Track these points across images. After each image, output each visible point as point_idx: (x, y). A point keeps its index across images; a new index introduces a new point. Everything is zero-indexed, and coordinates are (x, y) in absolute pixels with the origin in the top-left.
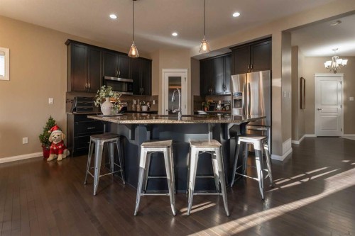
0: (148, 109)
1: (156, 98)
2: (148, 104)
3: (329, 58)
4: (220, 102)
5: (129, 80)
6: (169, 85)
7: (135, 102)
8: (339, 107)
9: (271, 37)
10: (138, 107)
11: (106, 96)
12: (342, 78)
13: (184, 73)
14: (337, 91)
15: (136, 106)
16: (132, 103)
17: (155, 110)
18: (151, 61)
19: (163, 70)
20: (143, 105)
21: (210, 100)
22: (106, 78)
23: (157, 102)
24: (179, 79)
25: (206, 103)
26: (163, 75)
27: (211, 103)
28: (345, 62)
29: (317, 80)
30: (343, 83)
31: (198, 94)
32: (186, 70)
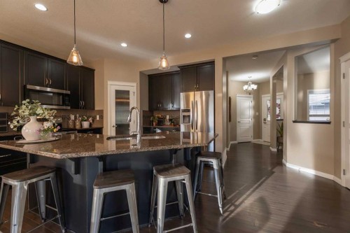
0: (91, 124)
1: (101, 113)
2: (90, 119)
3: (246, 83)
4: (168, 117)
5: (64, 92)
6: (116, 98)
7: (72, 117)
8: (250, 120)
9: (214, 62)
10: (78, 123)
11: (30, 115)
12: (252, 98)
13: (133, 88)
14: (249, 108)
15: (74, 122)
16: (69, 118)
17: (99, 126)
18: (93, 70)
19: (109, 83)
20: (82, 120)
21: (158, 115)
22: (29, 87)
23: (101, 117)
24: (127, 92)
25: (154, 118)
26: (109, 87)
27: (158, 117)
28: (255, 87)
29: (238, 99)
30: (253, 102)
31: (147, 109)
32: (135, 84)
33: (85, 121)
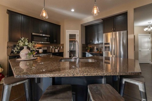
0: (59, 51)
1: (63, 45)
2: (58, 48)
4: (95, 47)
5: (48, 36)
6: (70, 39)
7: (51, 47)
8: (149, 50)
9: (127, 12)
10: (53, 50)
12: (150, 36)
13: (78, 33)
14: (148, 42)
17: (62, 51)
18: (60, 26)
19: (67, 31)
20: (55, 49)
21: (90, 46)
23: (63, 47)
24: (75, 35)
25: (88, 48)
26: (66, 33)
27: (90, 48)
29: (139, 37)
30: (150, 38)
31: (84, 43)
32: (78, 31)
33: (56, 49)
